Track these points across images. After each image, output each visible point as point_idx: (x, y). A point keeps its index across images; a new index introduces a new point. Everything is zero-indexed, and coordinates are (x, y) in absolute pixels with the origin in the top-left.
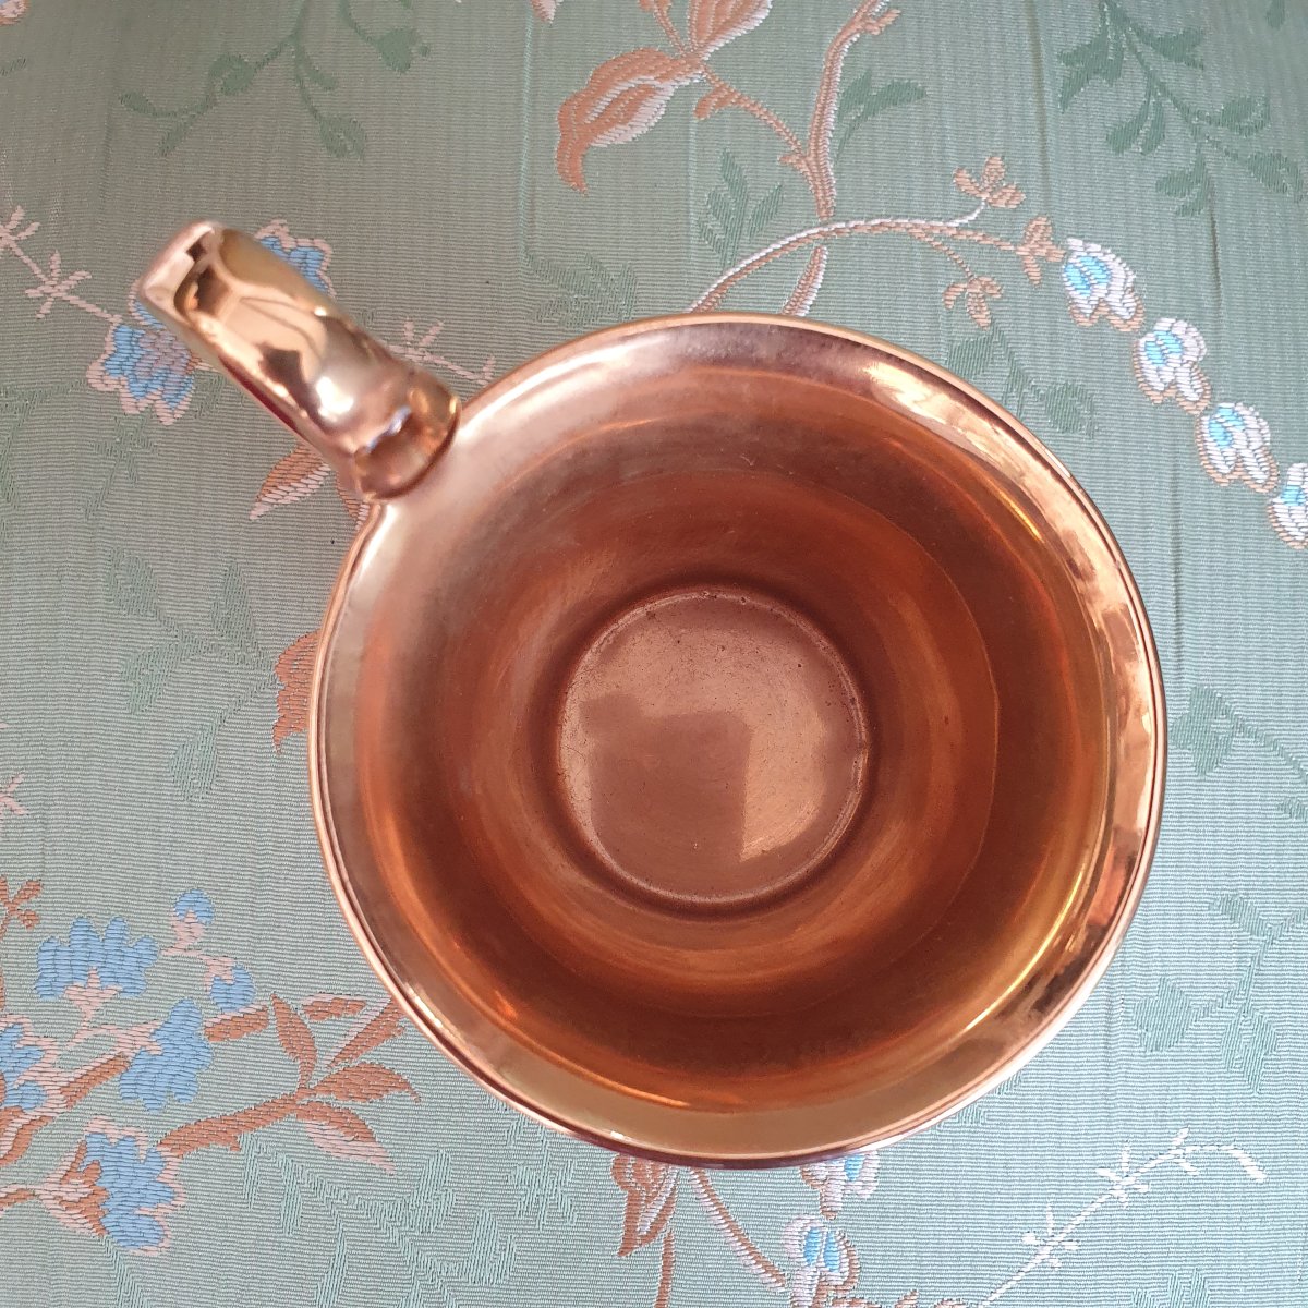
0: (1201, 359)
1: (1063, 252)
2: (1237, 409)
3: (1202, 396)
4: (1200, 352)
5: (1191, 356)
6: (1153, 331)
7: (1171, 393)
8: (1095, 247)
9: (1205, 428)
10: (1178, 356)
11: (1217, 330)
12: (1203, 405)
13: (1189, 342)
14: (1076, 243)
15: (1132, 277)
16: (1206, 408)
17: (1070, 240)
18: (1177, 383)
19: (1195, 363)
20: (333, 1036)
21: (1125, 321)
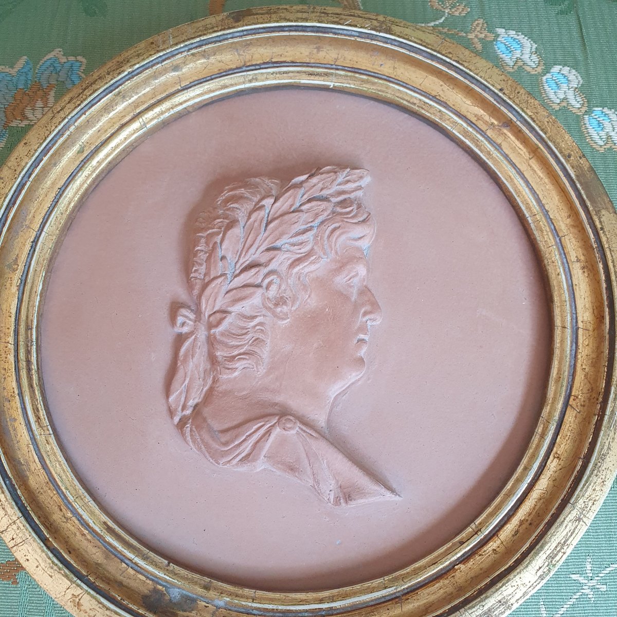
0: (579, 86)
1: (494, 35)
2: (604, 111)
3: (583, 105)
4: (579, 83)
5: (574, 84)
6: (549, 73)
7: (564, 104)
8: (512, 33)
9: (586, 121)
10: (566, 85)
11: (587, 70)
12: (583, 110)
13: (571, 77)
14: (501, 31)
15: (535, 46)
16: (586, 111)
17: (497, 29)
18: (567, 99)
19: (576, 88)
21: (533, 68)
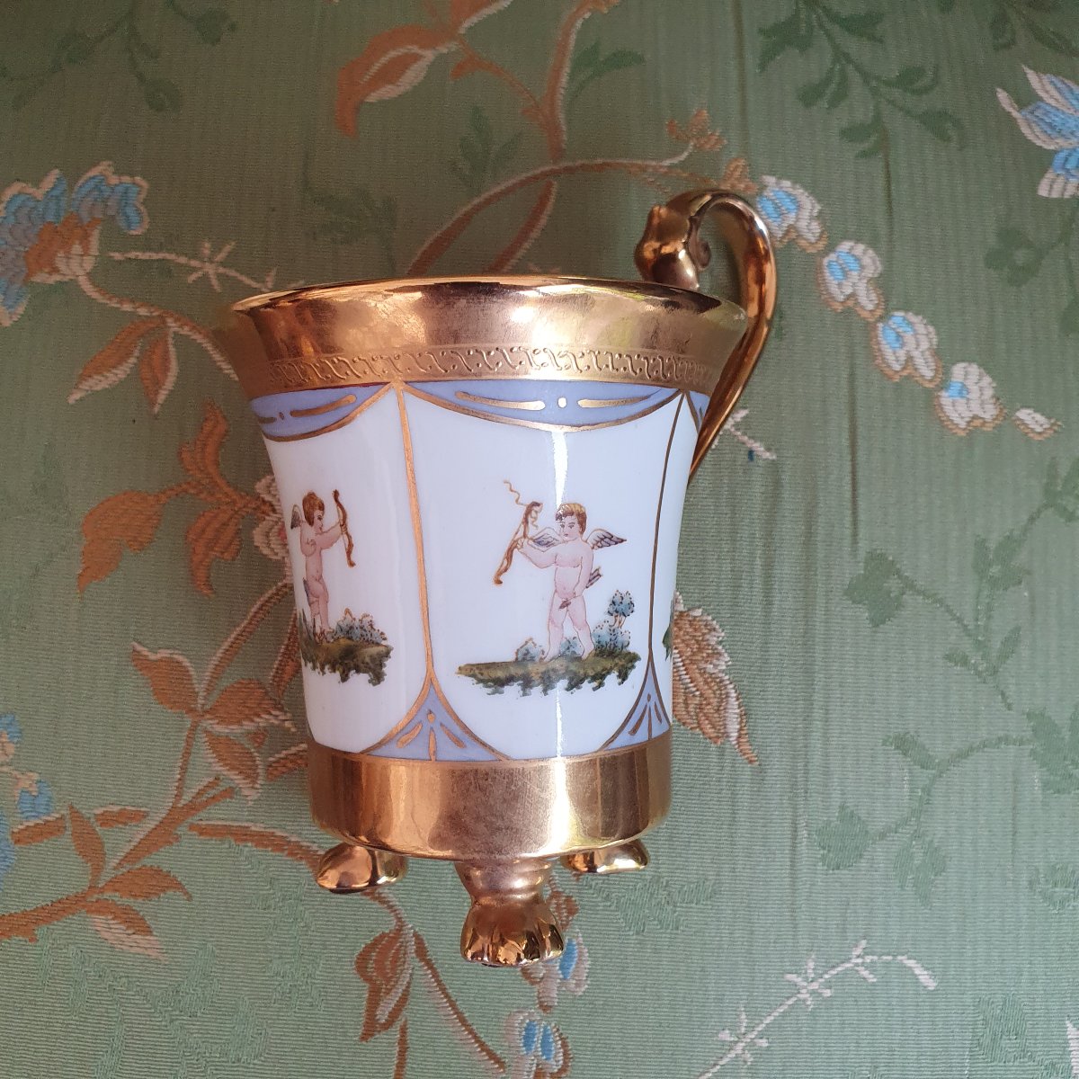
0: (876, 276)
1: (758, 187)
2: (907, 317)
3: (877, 306)
4: (876, 270)
6: (835, 252)
8: (787, 184)
9: (880, 333)
10: (855, 273)
11: (891, 252)
12: (879, 312)
13: (867, 261)
14: (770, 180)
15: (818, 207)
16: (881, 316)
17: (764, 177)
18: (855, 295)
19: (871, 279)
20: (119, 842)
21: (811, 243)
